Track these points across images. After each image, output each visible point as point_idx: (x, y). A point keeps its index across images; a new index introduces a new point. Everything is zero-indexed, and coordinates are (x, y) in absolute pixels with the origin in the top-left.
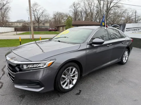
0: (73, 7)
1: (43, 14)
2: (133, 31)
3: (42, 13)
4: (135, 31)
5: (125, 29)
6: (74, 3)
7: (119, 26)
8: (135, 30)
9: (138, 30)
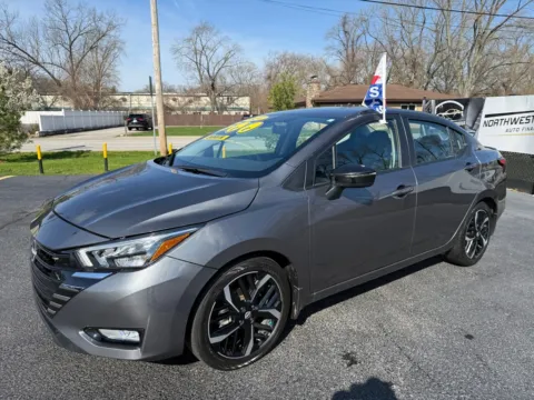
0: (342, 35)
1: (228, 64)
2: (510, 126)
3: (226, 59)
4: (514, 126)
5: (483, 119)
6: (345, 18)
7: (462, 107)
8: (515, 121)
9: (524, 120)
